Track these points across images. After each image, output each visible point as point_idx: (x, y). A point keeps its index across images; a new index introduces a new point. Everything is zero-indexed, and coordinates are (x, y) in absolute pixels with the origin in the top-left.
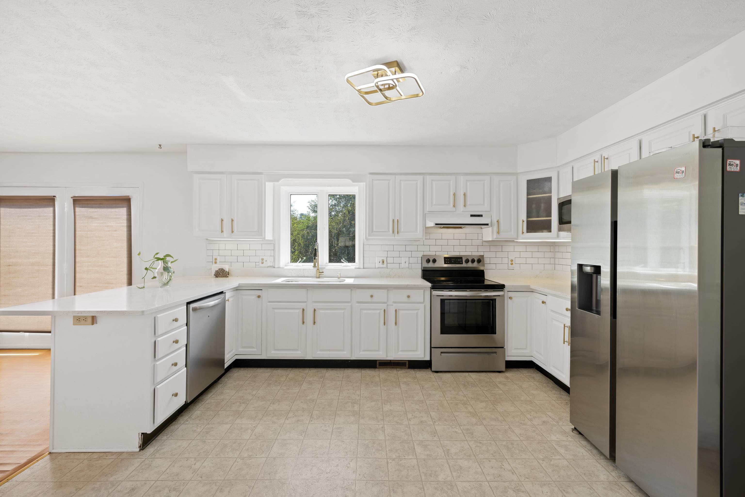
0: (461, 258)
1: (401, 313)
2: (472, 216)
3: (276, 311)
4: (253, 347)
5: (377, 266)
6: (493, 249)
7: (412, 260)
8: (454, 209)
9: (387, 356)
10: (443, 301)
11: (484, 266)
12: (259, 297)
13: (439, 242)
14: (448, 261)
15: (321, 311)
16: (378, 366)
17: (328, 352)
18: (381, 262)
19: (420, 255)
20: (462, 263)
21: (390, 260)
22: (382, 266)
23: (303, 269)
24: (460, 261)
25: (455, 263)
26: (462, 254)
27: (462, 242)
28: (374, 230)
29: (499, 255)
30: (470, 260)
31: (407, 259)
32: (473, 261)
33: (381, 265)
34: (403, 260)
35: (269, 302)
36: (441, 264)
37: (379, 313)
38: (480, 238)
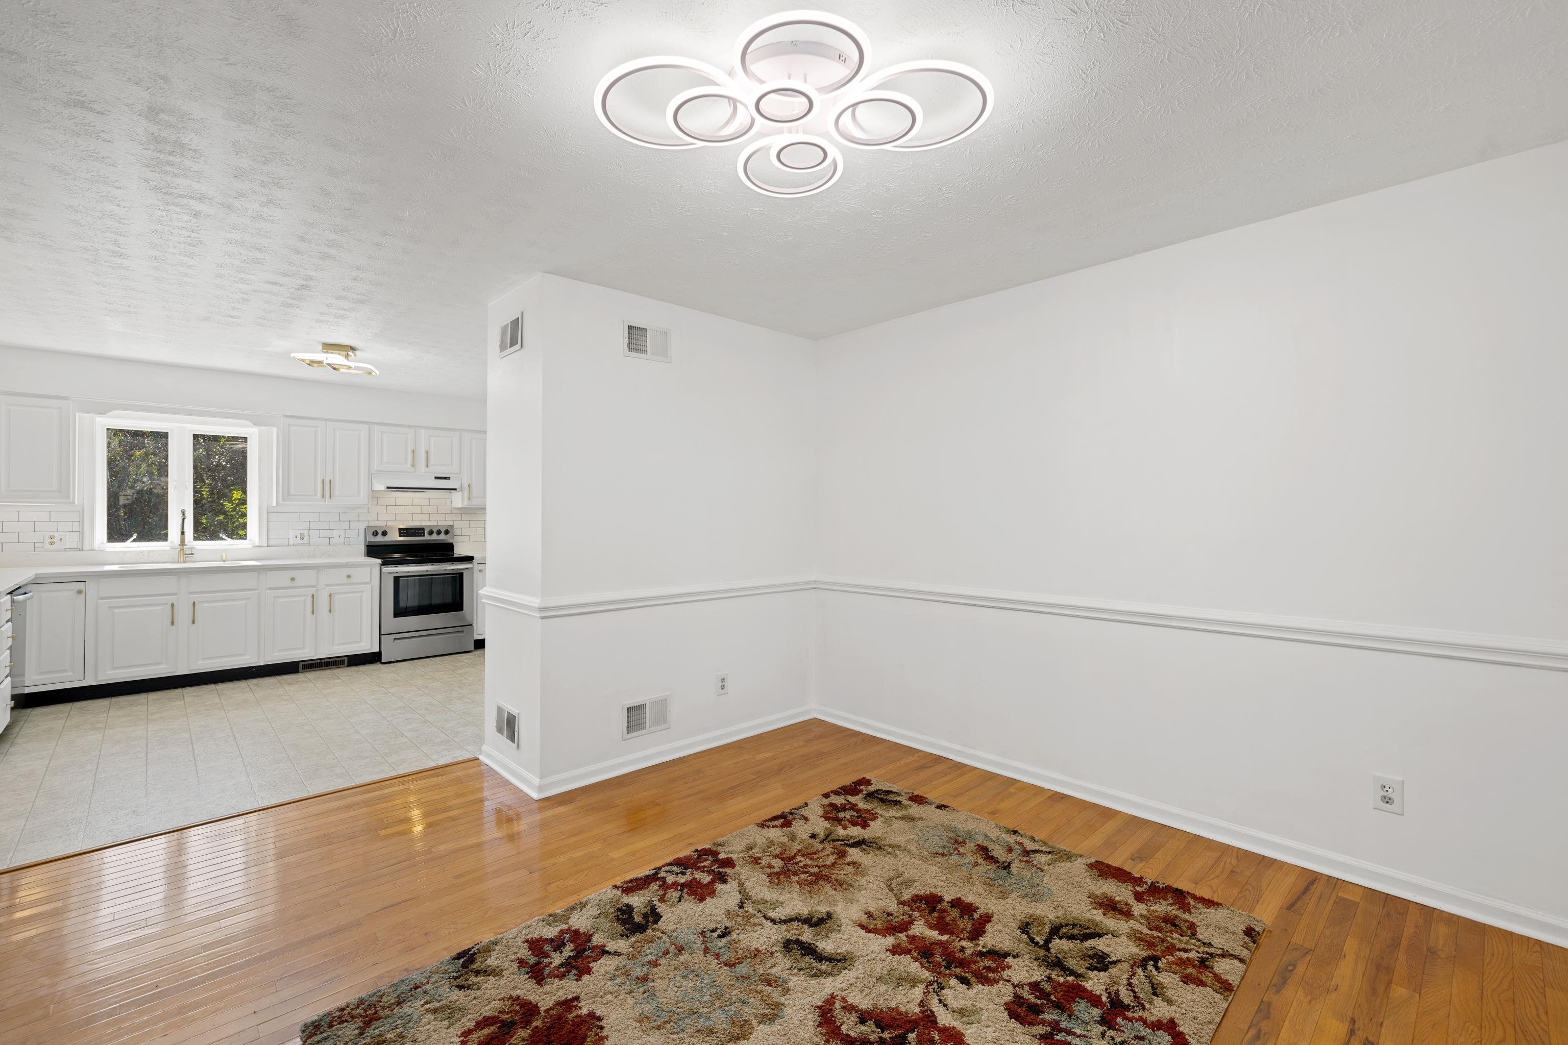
0: (423, 529)
1: (336, 598)
2: (436, 478)
3: (116, 611)
4: (65, 671)
5: (291, 542)
6: (465, 517)
7: (350, 533)
8: (412, 469)
9: (316, 654)
10: (397, 580)
11: (453, 538)
12: (80, 592)
13: (390, 509)
14: (404, 533)
15: (205, 605)
16: (300, 669)
17: (218, 660)
18: (299, 537)
19: (364, 525)
20: (424, 536)
21: (313, 534)
22: (301, 542)
23: (149, 552)
24: (421, 533)
25: (414, 535)
26: (424, 524)
27: (425, 509)
28: (292, 492)
29: (472, 524)
30: (435, 531)
31: (342, 532)
32: (439, 532)
33: (298, 541)
34: (335, 533)
35: (101, 598)
36: (394, 537)
37: (304, 600)
38: (449, 503)
